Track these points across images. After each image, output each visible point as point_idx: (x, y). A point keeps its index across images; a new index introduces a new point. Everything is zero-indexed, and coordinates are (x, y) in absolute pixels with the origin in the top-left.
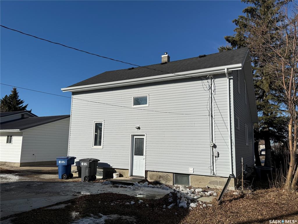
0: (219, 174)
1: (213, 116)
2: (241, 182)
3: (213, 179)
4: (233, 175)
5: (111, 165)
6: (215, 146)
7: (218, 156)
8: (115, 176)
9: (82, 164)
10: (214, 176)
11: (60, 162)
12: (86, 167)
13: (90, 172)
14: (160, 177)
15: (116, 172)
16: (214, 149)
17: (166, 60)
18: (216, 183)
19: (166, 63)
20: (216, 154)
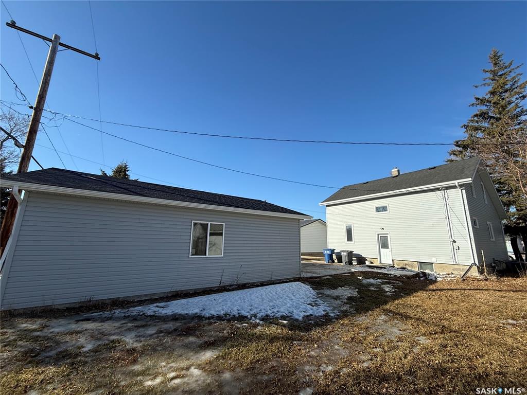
0: (460, 262)
1: (450, 218)
2: (484, 269)
3: (456, 267)
4: (475, 264)
5: (363, 255)
6: (454, 241)
7: (459, 249)
8: (367, 263)
9: (342, 253)
10: (456, 264)
11: (326, 252)
12: (346, 256)
13: (349, 259)
14: (406, 265)
15: (367, 260)
16: (454, 243)
17: (396, 173)
18: (460, 270)
19: (397, 176)
20: (456, 247)
